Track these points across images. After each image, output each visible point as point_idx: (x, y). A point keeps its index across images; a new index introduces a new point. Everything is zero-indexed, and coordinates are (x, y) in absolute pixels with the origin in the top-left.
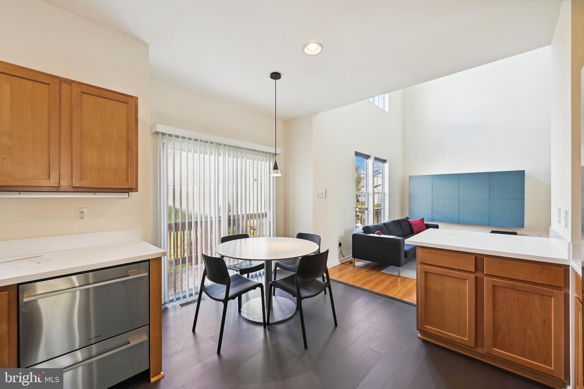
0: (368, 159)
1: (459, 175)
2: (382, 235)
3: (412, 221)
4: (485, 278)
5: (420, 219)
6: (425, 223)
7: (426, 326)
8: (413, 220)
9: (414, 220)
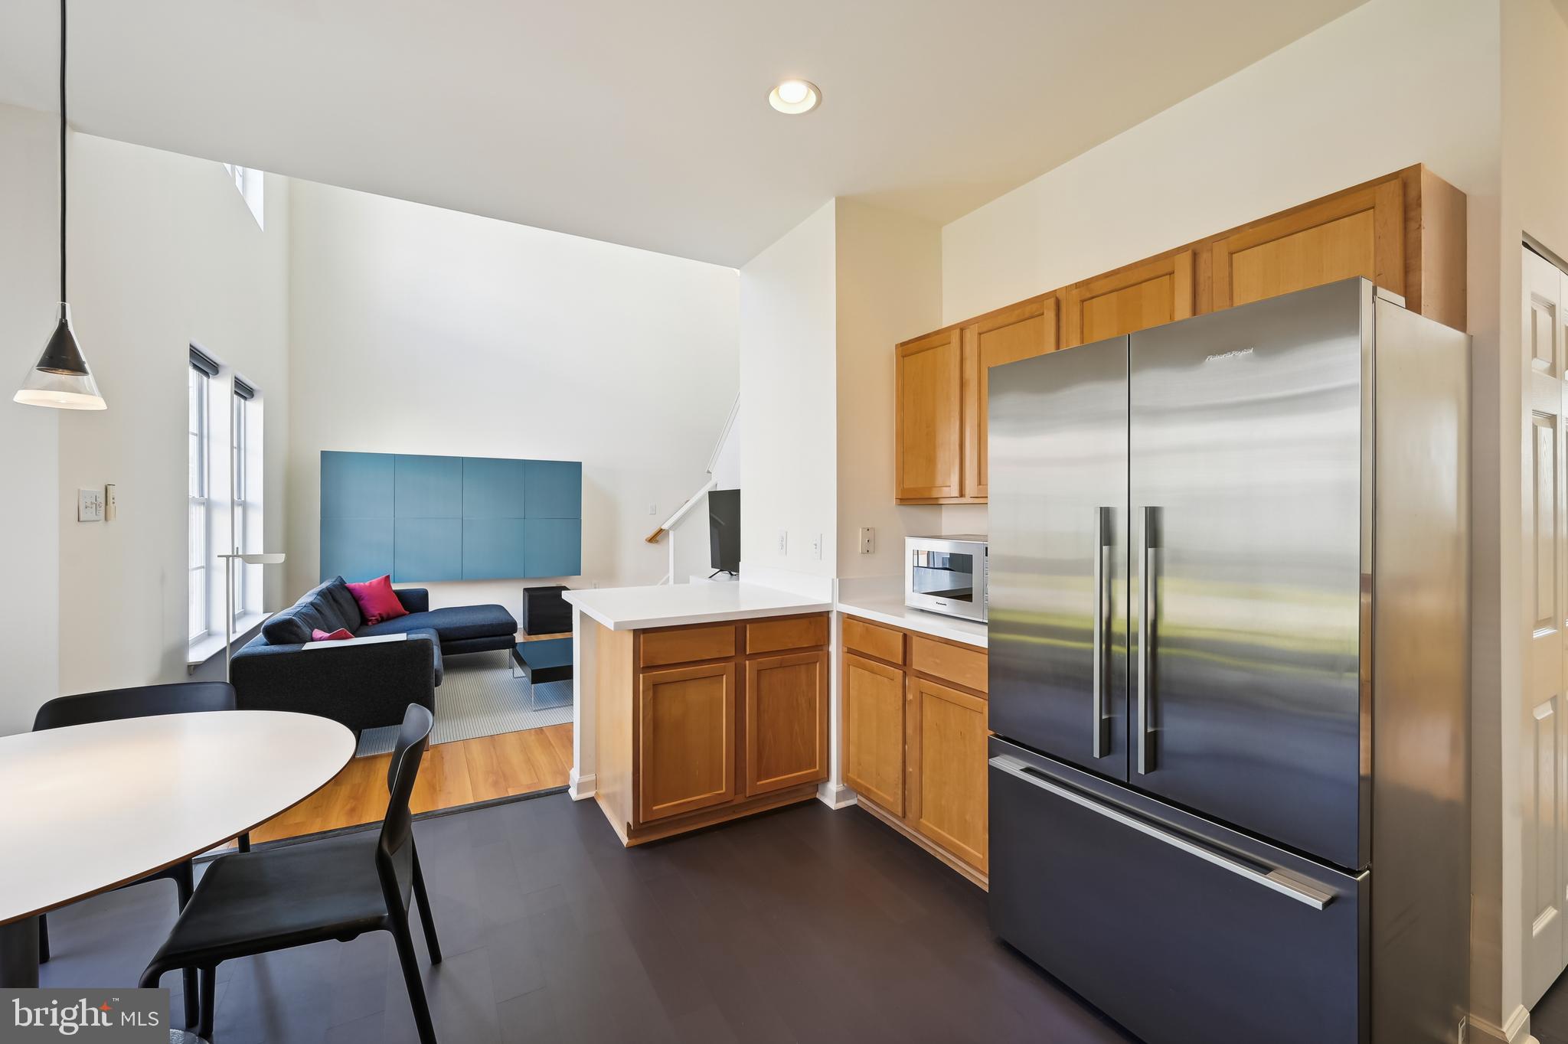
0: (208, 377)
1: (463, 462)
2: (352, 638)
3: (360, 586)
4: (747, 662)
5: (382, 580)
6: (395, 587)
7: (655, 808)
8: (362, 583)
9: (367, 583)
